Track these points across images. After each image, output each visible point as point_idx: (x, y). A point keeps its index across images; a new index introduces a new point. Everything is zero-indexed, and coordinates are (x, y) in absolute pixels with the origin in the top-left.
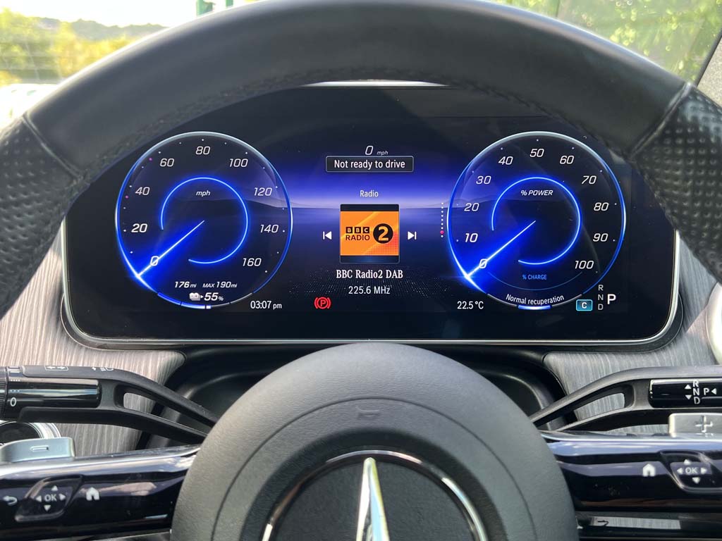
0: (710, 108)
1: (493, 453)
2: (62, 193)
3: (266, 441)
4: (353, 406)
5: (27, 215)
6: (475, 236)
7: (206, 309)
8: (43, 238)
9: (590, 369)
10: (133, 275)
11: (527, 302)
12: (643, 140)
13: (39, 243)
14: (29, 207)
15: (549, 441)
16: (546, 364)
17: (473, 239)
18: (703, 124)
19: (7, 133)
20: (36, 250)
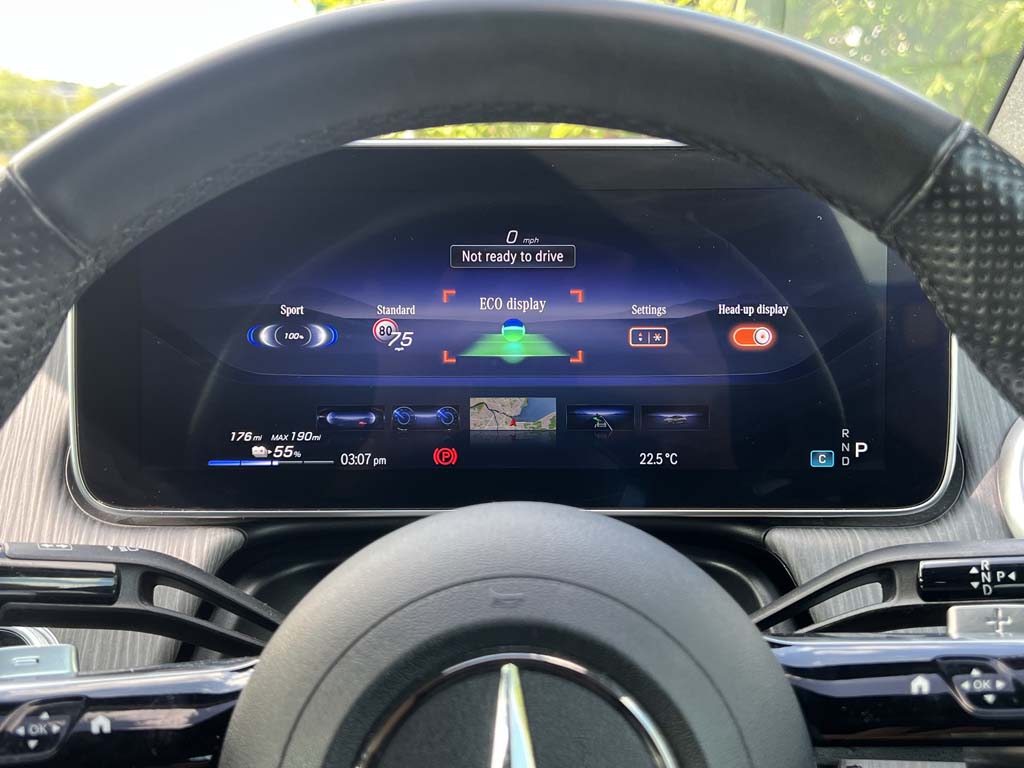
0: (998, 157)
1: (692, 657)
2: (63, 281)
3: (357, 640)
4: (487, 587)
5: (10, 312)
8: (34, 346)
9: (833, 551)
12: (902, 203)
13: (28, 353)
14: (14, 300)
15: (773, 645)
16: (769, 544)
18: (988, 178)
20: (24, 363)
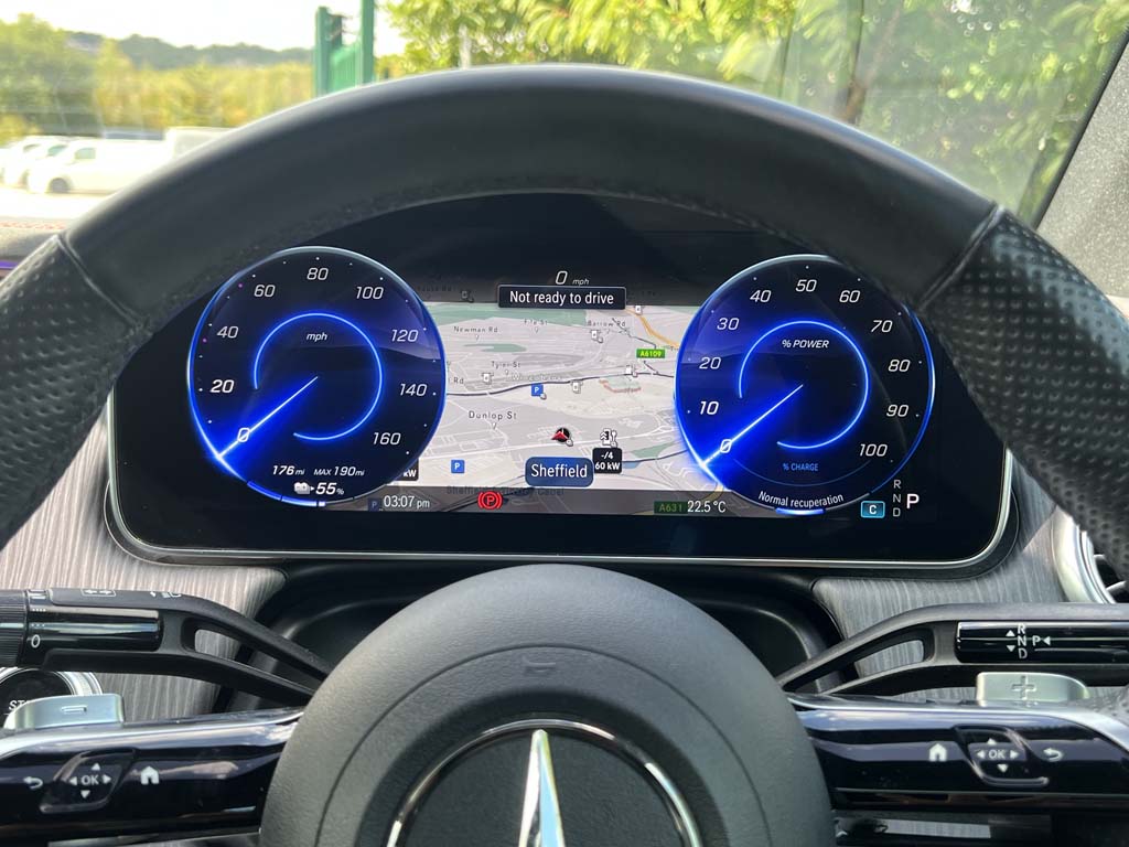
1: (714, 726)
2: (113, 347)
3: (396, 704)
4: (520, 656)
5: (63, 379)
6: (714, 406)
7: (317, 507)
8: (85, 410)
9: (880, 604)
10: (211, 454)
11: (789, 503)
12: (935, 285)
13: (80, 417)
14: (66, 367)
15: (799, 708)
16: (817, 596)
17: (712, 410)
18: (1017, 266)
19: (36, 264)
20: (75, 427)
